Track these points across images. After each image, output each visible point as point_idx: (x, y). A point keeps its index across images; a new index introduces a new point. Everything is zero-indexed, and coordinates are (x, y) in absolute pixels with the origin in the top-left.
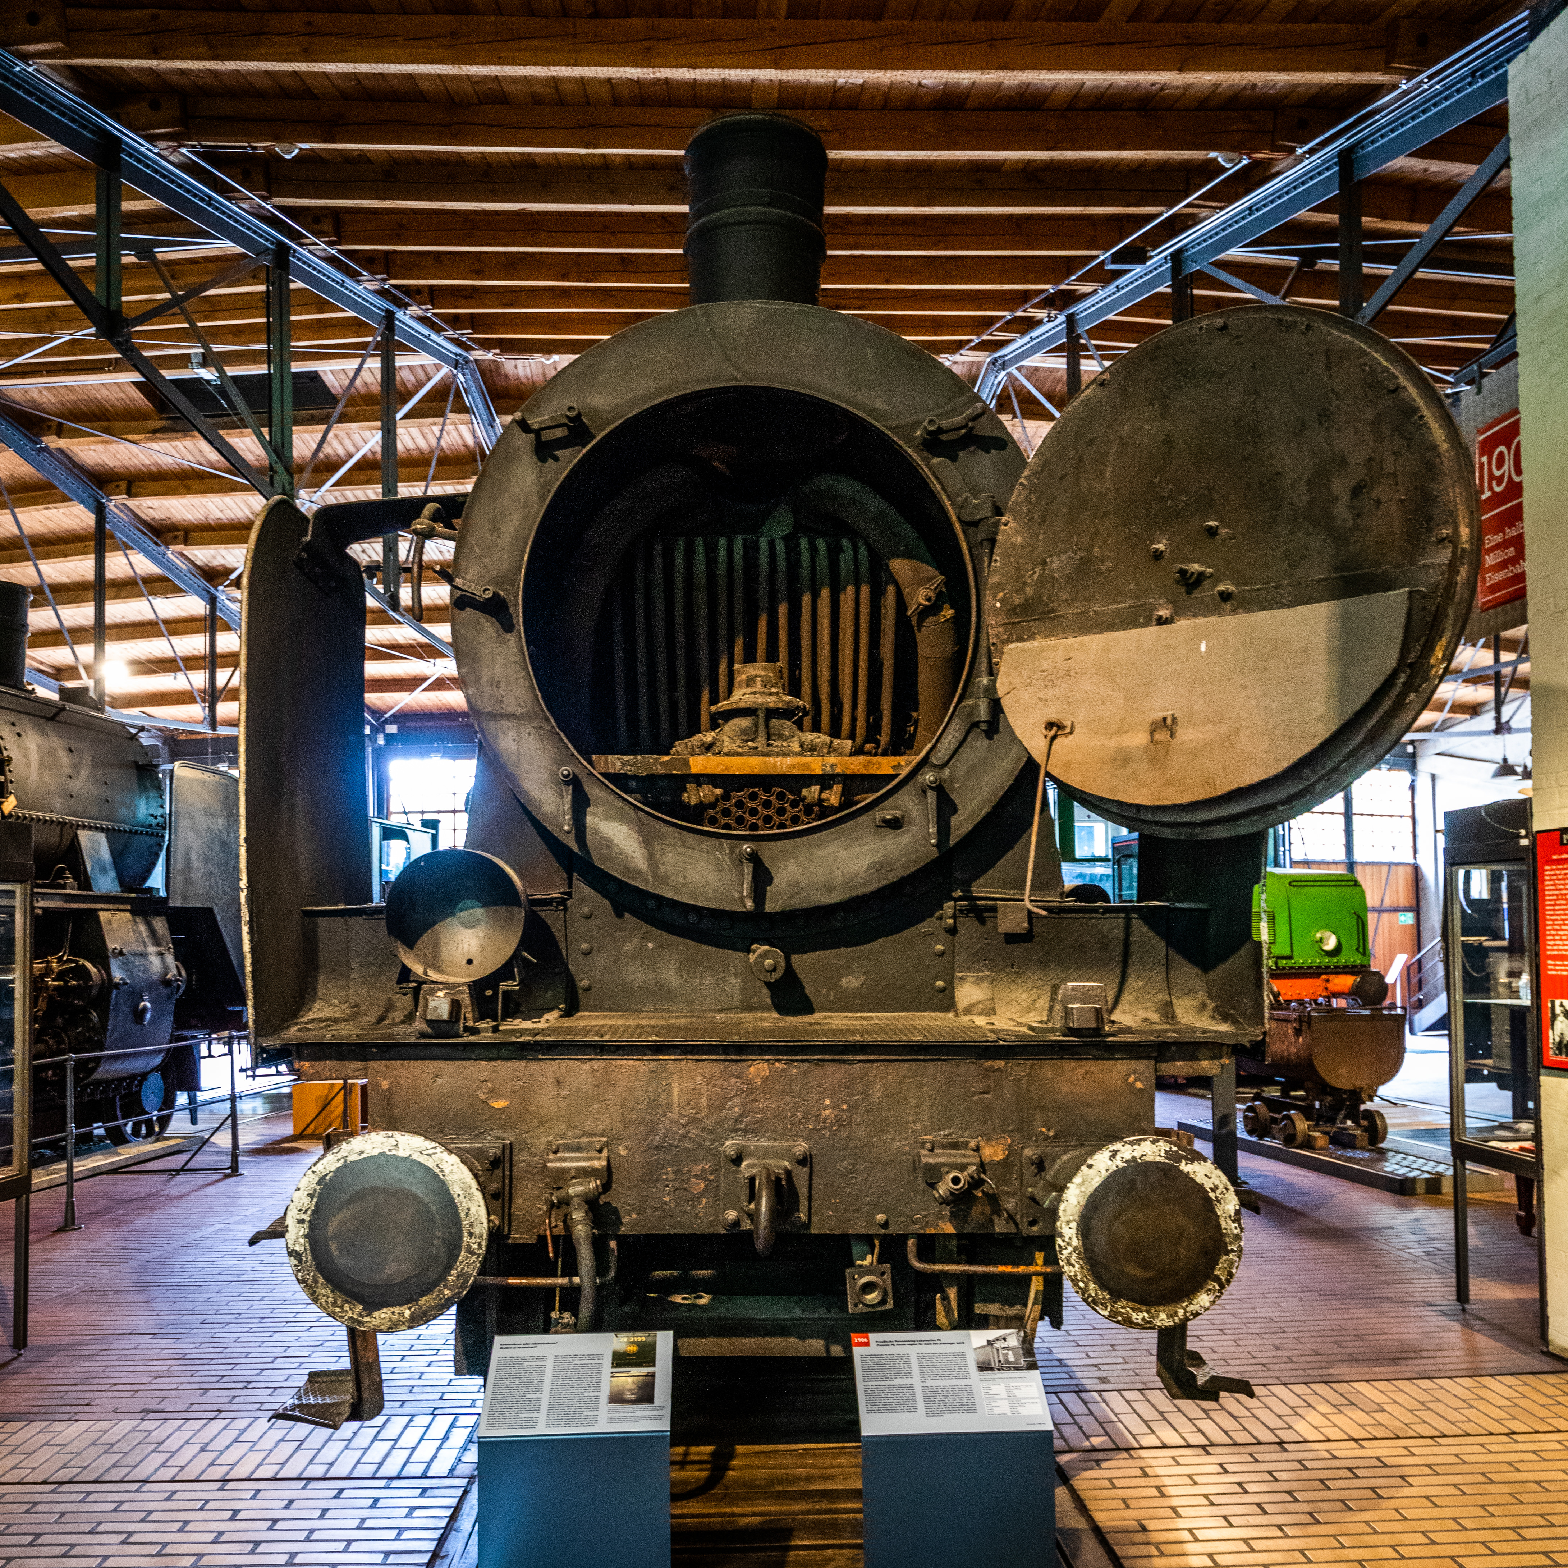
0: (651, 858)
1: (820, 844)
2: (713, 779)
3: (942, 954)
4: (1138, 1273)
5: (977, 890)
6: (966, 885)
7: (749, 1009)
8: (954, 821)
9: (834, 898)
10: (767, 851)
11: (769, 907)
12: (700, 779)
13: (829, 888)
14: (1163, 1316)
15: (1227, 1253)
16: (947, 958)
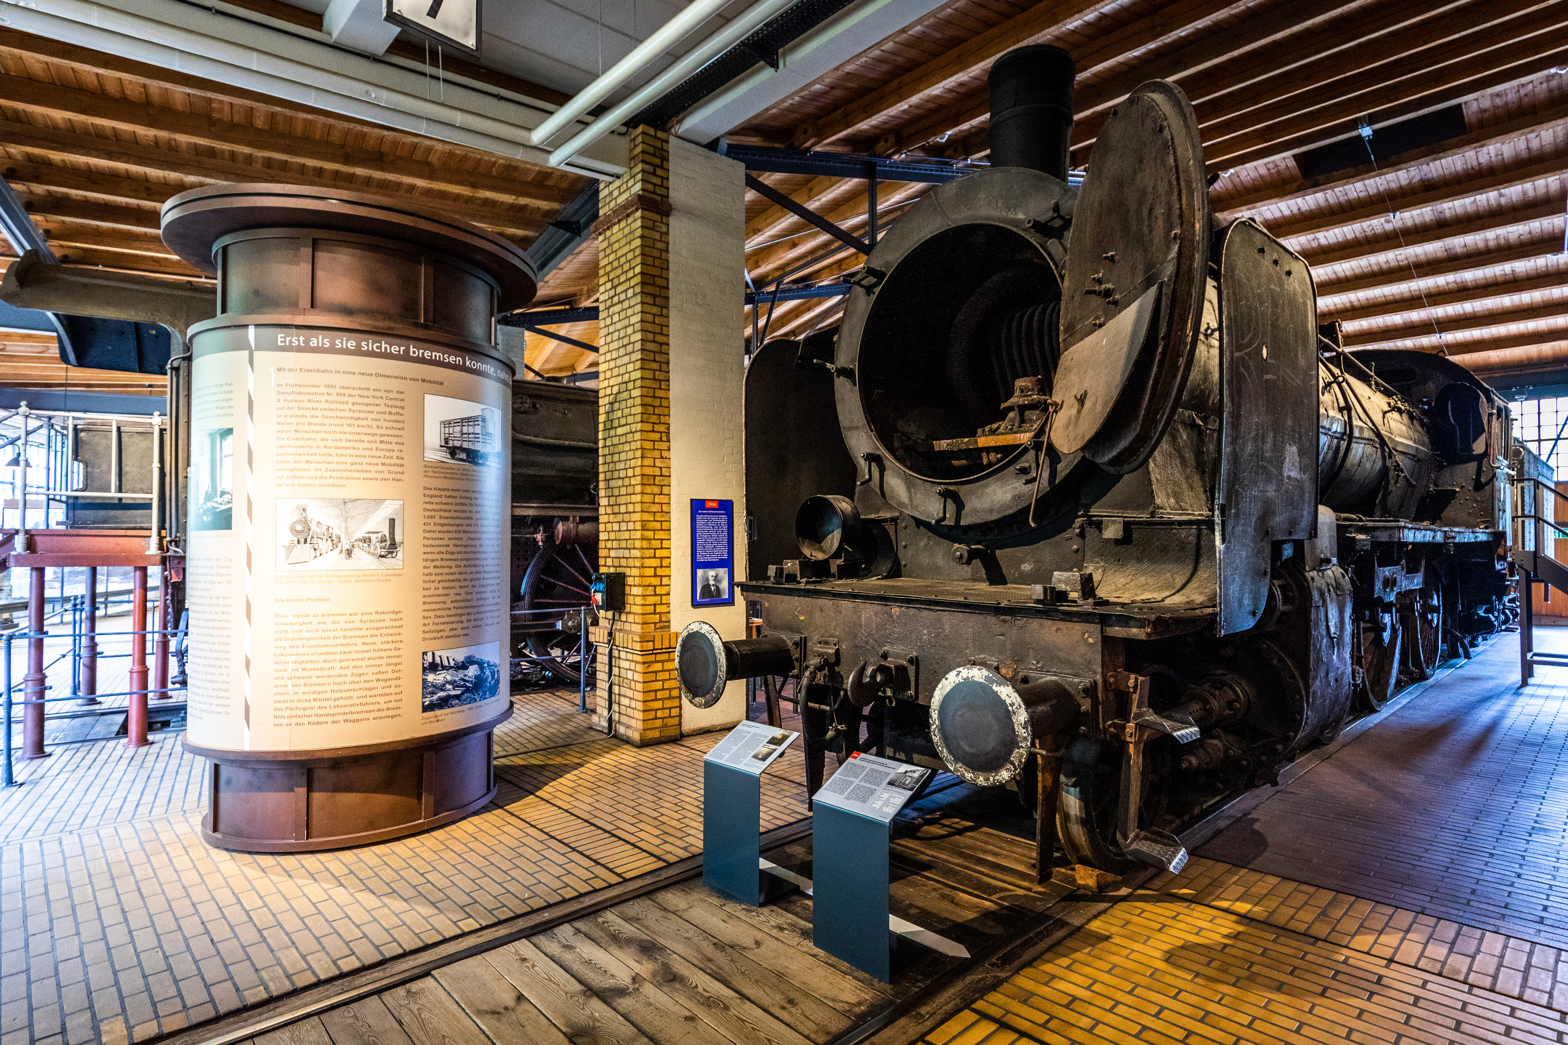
0: (910, 498)
1: (987, 486)
2: (996, 449)
3: (1077, 551)
4: (967, 748)
5: (1094, 511)
6: (1088, 507)
7: (975, 580)
8: (1059, 467)
9: (995, 517)
10: (963, 490)
11: (963, 523)
12: (988, 450)
13: (991, 511)
14: (981, 778)
15: (1019, 748)
16: (1080, 554)
